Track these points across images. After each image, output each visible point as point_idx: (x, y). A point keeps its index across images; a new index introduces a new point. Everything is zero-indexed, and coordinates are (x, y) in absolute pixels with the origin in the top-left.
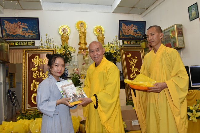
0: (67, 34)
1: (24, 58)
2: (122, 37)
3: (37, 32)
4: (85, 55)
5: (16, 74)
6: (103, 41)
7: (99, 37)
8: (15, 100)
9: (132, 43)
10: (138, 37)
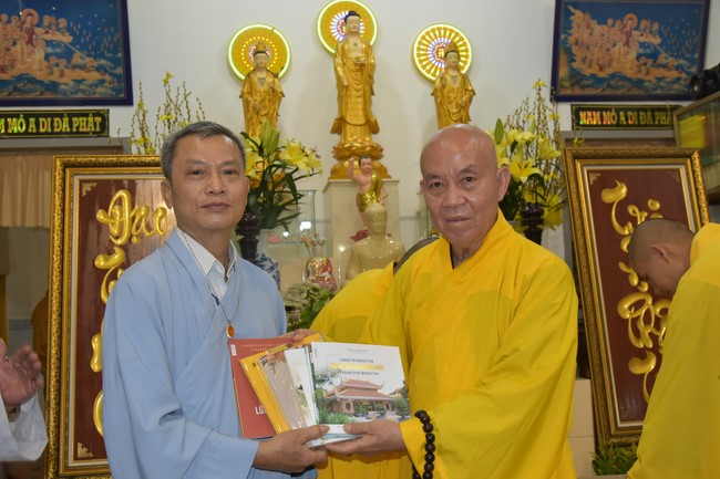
0: (276, 76)
1: (58, 202)
2: (572, 85)
3: (115, 62)
4: (368, 187)
5: (7, 278)
6: (463, 113)
7: (444, 86)
9: (627, 120)
10: (661, 84)
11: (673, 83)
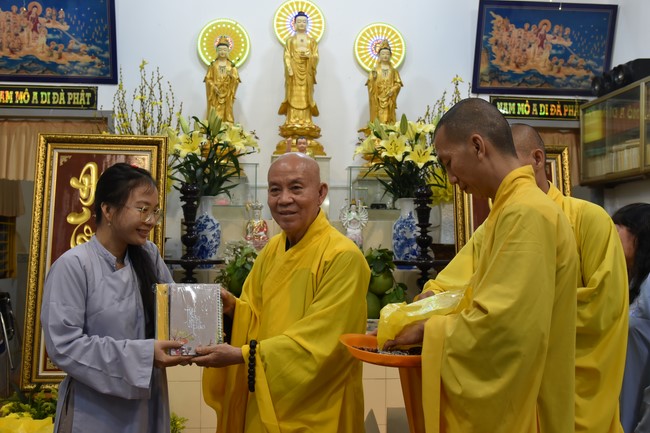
1: (40, 170)
2: (491, 80)
3: (104, 48)
5: (18, 220)
8: (8, 332)
9: (539, 111)
10: (572, 81)
11: (582, 80)
